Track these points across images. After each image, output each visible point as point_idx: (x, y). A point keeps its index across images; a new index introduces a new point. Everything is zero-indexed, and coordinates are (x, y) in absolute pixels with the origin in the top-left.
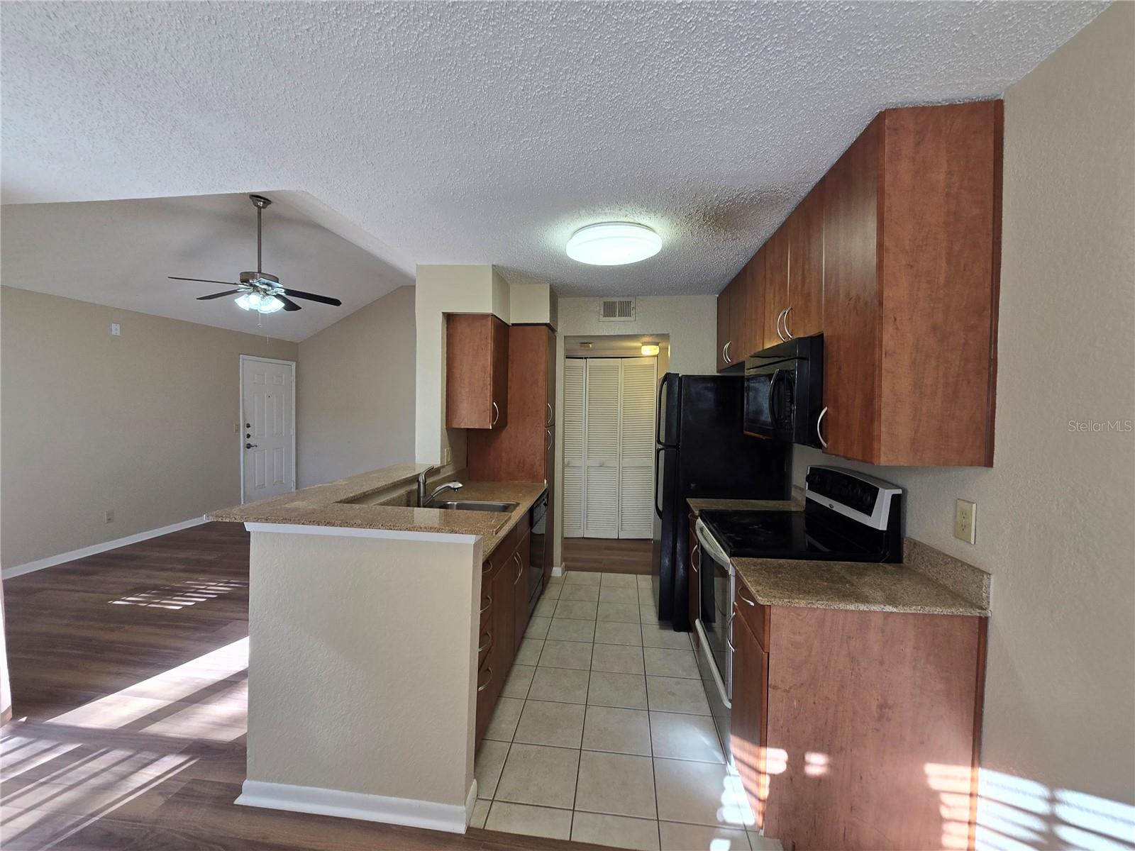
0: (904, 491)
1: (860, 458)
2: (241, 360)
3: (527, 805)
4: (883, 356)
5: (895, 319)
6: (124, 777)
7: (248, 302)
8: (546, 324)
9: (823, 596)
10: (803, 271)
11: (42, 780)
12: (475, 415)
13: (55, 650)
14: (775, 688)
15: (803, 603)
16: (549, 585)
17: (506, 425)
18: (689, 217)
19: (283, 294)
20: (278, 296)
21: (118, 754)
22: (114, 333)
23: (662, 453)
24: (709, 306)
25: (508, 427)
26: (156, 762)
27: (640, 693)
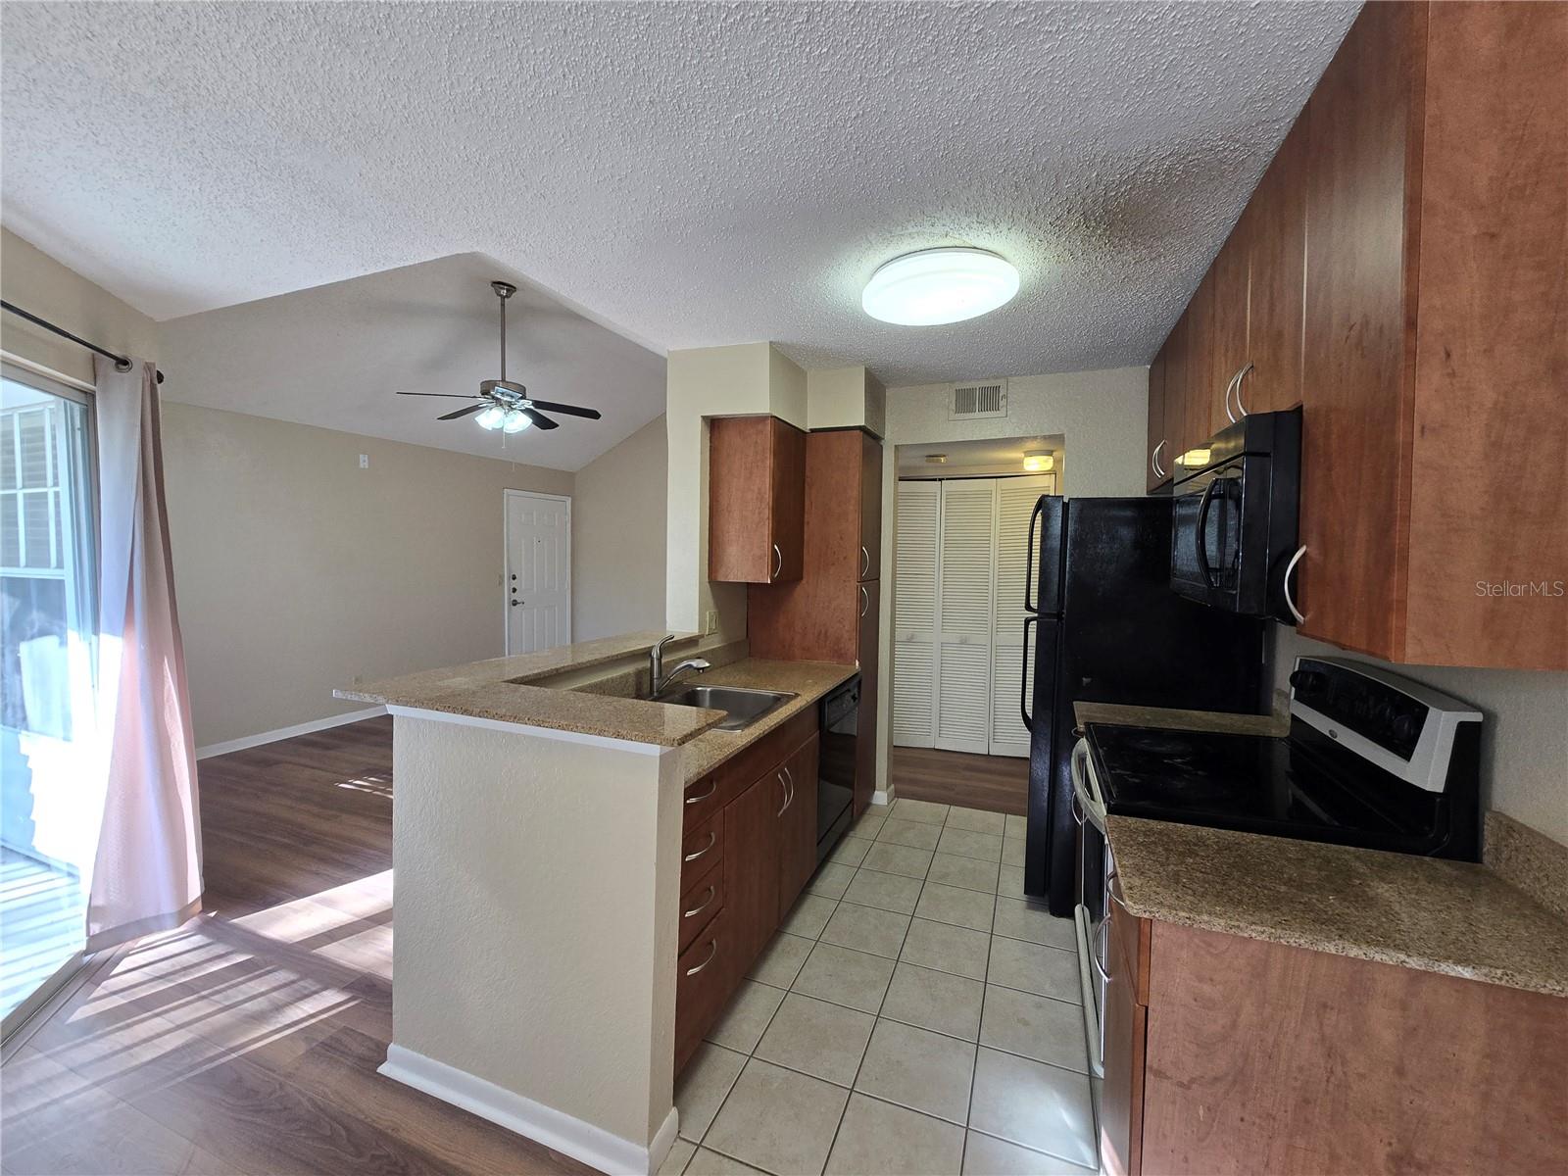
0: (1490, 717)
1: (1364, 647)
2: (505, 495)
3: (747, 1165)
4: (1417, 434)
5: (1448, 355)
6: (278, 1008)
7: (490, 419)
8: (860, 428)
9: (1267, 916)
10: (1272, 293)
11: (204, 993)
12: (749, 563)
13: (268, 836)
14: (1160, 1074)
15: (1219, 925)
16: (866, 817)
17: (802, 578)
18: (1058, 224)
19: (532, 407)
20: (527, 411)
21: (283, 976)
22: (362, 466)
23: (1033, 625)
24: (1133, 383)
25: (804, 581)
26: (316, 996)
27: (970, 1013)
